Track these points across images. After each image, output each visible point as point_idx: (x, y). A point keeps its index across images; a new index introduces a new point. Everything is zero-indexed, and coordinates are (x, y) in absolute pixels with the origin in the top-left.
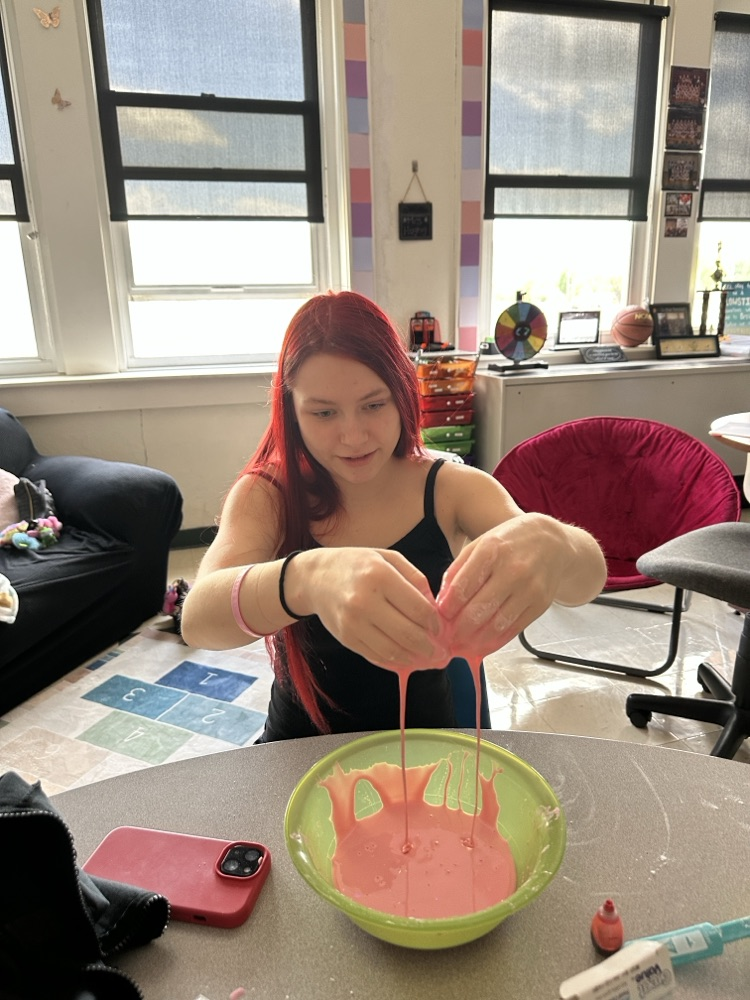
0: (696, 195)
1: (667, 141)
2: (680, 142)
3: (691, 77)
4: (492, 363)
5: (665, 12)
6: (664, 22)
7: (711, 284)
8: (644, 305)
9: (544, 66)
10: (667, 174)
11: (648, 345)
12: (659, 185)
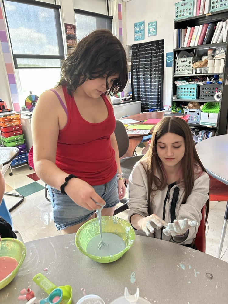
1: (67, 45)
2: (71, 46)
3: (71, 27)
4: (27, 114)
5: (60, 7)
6: (60, 10)
9: (25, 20)
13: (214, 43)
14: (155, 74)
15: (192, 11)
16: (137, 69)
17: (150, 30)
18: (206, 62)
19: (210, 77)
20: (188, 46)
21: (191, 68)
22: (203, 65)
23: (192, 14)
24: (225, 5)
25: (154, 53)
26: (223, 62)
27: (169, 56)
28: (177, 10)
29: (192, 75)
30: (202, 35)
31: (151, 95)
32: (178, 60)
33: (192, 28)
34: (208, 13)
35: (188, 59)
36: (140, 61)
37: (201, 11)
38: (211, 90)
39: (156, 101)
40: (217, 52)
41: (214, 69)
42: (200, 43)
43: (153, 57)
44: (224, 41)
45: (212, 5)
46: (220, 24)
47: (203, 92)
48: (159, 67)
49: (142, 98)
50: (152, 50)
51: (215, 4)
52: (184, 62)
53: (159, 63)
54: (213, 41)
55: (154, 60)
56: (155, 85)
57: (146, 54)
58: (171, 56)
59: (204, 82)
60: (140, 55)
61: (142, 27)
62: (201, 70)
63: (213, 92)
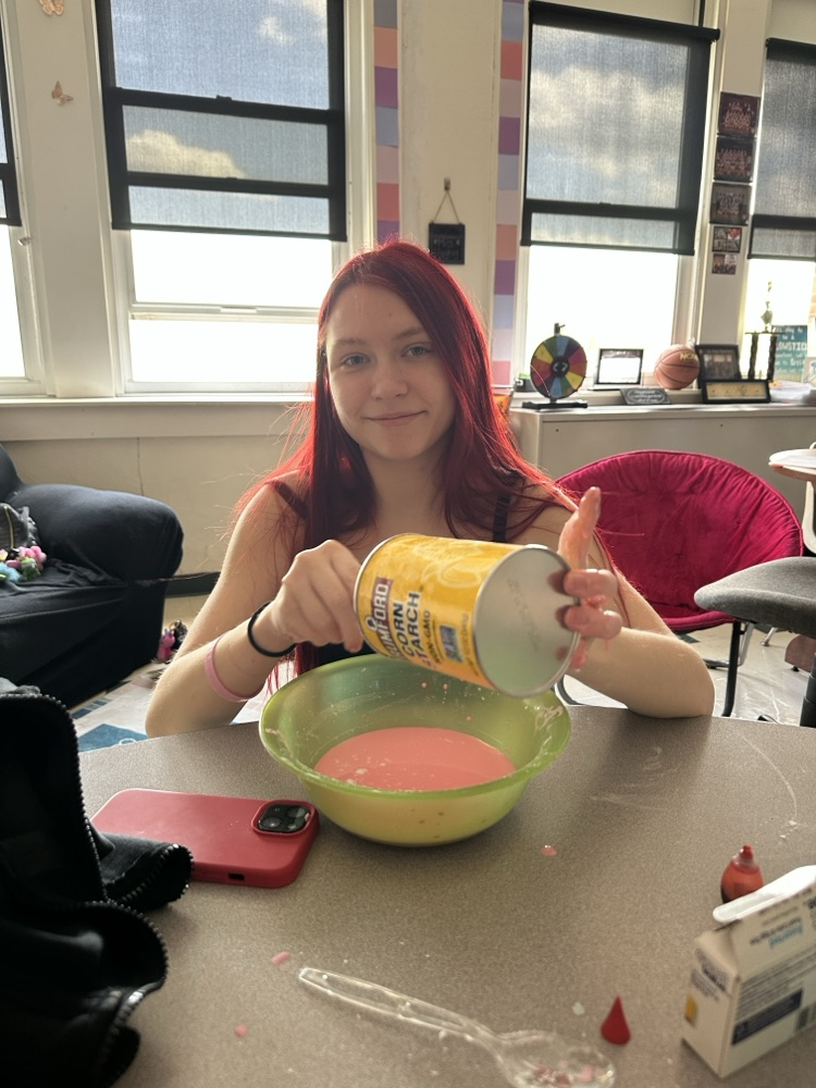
0: (746, 230)
1: (716, 171)
2: (729, 172)
3: (742, 105)
4: (527, 401)
5: (715, 35)
6: (714, 45)
7: (760, 326)
8: (690, 344)
9: (588, 85)
10: (715, 206)
11: (694, 387)
12: (707, 218)
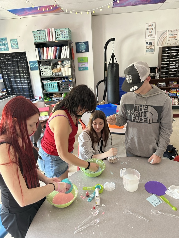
13: (63, 58)
14: (23, 76)
15: (45, 38)
16: (6, 72)
17: (13, 45)
18: (61, 69)
19: (64, 78)
20: (47, 59)
21: (51, 72)
22: (59, 71)
23: (45, 40)
24: (65, 37)
25: (20, 61)
26: (70, 69)
27: (32, 63)
28: (35, 36)
29: (53, 77)
30: (54, 53)
31: (23, 90)
32: (42, 67)
33: (47, 48)
34: (56, 41)
35: (48, 67)
36: (8, 66)
37: (51, 39)
38: (67, 86)
39: (28, 94)
40: (65, 63)
41: (66, 73)
42: (54, 58)
43: (19, 63)
44: (68, 57)
45: (57, 37)
46: (64, 48)
47: (62, 87)
48: (25, 70)
49: (16, 92)
50: (17, 58)
51: (59, 36)
52: (46, 68)
53: (25, 68)
54: (62, 57)
55: (20, 66)
56: (25, 83)
57: (13, 61)
58: (33, 64)
59: (61, 81)
60: (7, 61)
61: (5, 42)
62: (58, 73)
63: (67, 87)
